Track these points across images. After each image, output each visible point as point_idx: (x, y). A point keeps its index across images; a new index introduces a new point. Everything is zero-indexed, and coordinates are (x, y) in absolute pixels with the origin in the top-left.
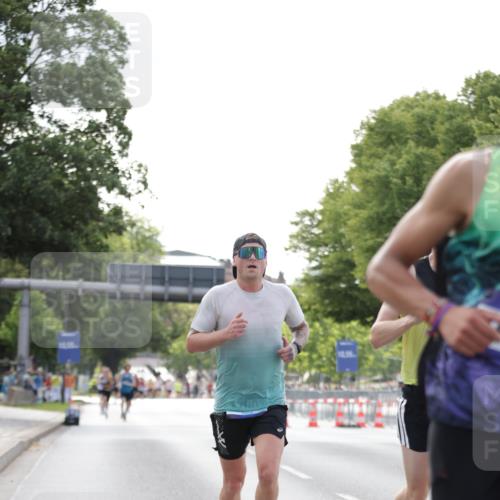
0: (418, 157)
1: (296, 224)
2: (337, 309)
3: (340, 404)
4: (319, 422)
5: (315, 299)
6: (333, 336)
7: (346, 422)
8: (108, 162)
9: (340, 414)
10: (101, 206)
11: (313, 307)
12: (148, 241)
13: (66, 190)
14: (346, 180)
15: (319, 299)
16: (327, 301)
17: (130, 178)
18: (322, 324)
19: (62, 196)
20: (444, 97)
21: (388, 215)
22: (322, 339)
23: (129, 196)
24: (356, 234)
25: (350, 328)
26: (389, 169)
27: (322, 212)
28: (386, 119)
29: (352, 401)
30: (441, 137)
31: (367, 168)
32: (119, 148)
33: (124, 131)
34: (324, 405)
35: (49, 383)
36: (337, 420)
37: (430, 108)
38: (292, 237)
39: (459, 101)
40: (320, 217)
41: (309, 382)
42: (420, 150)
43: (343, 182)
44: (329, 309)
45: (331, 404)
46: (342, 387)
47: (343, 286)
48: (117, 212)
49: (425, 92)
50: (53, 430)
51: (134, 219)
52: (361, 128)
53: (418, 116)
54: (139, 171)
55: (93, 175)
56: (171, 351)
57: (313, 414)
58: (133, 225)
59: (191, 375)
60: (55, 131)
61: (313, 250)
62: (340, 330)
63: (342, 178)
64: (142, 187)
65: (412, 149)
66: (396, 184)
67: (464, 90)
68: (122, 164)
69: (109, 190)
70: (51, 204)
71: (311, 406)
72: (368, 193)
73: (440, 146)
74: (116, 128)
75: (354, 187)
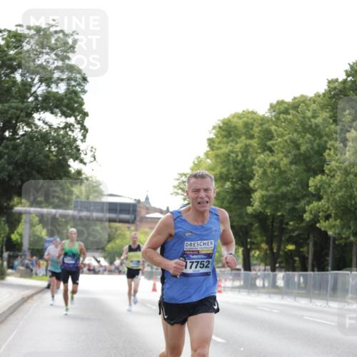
0: (246, 146)
1: (178, 179)
8: (74, 145)
10: (70, 169)
13: (51, 160)
14: (204, 157)
17: (86, 154)
19: (49, 162)
23: (85, 164)
30: (256, 134)
31: (218, 149)
32: (82, 138)
33: (85, 130)
35: (39, 266)
37: (251, 119)
38: (175, 187)
39: (266, 115)
42: (247, 141)
48: (79, 173)
49: (247, 110)
50: (41, 291)
51: (88, 175)
52: (213, 129)
55: (66, 153)
56: (106, 249)
58: (87, 179)
59: (117, 262)
60: (46, 128)
63: (202, 156)
64: (93, 159)
65: (243, 141)
67: (269, 109)
68: (82, 146)
69: (74, 161)
70: (43, 167)
73: (256, 140)
74: (79, 126)
75: (208, 160)
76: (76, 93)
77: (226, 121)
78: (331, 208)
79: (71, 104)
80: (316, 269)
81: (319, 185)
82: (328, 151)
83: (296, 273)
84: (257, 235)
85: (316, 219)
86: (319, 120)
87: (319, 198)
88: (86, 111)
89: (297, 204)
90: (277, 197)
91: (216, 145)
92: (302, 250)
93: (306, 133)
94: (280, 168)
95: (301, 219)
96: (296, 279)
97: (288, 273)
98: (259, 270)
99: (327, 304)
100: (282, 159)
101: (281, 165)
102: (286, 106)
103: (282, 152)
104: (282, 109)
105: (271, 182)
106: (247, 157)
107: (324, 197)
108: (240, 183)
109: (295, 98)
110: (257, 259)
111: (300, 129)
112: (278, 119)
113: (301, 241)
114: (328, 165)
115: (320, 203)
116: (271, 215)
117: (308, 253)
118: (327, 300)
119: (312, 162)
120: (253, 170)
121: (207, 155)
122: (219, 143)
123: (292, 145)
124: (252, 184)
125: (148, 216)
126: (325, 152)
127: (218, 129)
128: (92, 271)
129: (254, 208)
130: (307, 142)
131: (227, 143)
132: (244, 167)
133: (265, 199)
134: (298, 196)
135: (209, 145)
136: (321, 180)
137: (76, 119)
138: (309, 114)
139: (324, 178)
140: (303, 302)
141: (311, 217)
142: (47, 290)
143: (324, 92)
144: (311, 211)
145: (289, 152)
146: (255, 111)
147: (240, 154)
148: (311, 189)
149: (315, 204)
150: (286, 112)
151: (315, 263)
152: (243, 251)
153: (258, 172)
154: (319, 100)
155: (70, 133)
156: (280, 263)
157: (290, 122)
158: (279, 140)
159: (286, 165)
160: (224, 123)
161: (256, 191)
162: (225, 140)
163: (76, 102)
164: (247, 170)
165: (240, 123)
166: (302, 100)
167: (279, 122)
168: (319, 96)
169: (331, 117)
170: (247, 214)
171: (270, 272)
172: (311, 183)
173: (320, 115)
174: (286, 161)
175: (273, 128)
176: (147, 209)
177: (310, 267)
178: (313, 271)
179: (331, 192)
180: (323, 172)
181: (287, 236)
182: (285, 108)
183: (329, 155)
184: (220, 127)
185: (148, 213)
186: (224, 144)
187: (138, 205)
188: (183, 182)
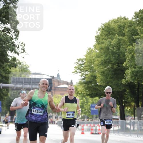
1: (77, 63)
2: (91, 93)
3: (92, 126)
4: (85, 132)
5: (83, 90)
6: (90, 102)
7: (94, 132)
8: (11, 42)
9: (92, 130)
11: (82, 92)
12: (25, 69)
14: (94, 48)
15: (85, 89)
16: (87, 90)
17: (18, 48)
18: (86, 98)
20: (128, 19)
21: (108, 60)
22: (86, 103)
24: (97, 67)
25: (95, 100)
26: (109, 44)
27: (86, 59)
28: (109, 26)
29: (96, 125)
34: (87, 127)
36: (91, 132)
37: (123, 23)
38: (75, 67)
39: (133, 20)
40: (85, 61)
41: (81, 118)
42: (120, 37)
43: (93, 49)
44: (88, 93)
45: (89, 126)
46: (93, 120)
47: (93, 85)
48: (14, 59)
49: (121, 17)
51: (20, 61)
52: (99, 30)
53: (119, 26)
54: (22, 45)
57: (83, 130)
58: (20, 63)
61: (82, 72)
62: (92, 100)
63: (93, 48)
64: (23, 51)
66: (111, 50)
67: (135, 17)
69: (11, 52)
71: (82, 127)
72: (101, 52)
75: (96, 50)
84: (129, 97)
91: (101, 41)
110: (129, 112)
120: (125, 56)
121: (95, 46)
122: (103, 39)
124: (124, 64)
127: (101, 30)
129: (126, 80)
135: (97, 40)
137: (11, 26)
152: (120, 107)
153: (128, 56)
160: (105, 27)
161: (128, 69)
162: (106, 37)
170: (122, 83)
176: (59, 82)
184: (103, 29)
185: (59, 85)
186: (105, 40)
187: (53, 80)
188: (81, 65)
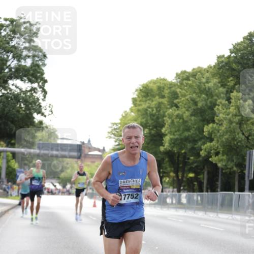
1: (111, 127)
8: (38, 103)
10: (35, 120)
13: (21, 114)
17: (46, 110)
19: (20, 116)
23: (45, 116)
27: (120, 124)
30: (166, 95)
32: (43, 98)
33: (45, 92)
35: (13, 189)
37: (163, 84)
38: (108, 132)
39: (173, 81)
40: (119, 126)
48: (41, 123)
49: (160, 78)
51: (47, 125)
52: (136, 91)
54: (50, 107)
55: (32, 108)
58: (47, 127)
59: (68, 186)
60: (18, 91)
61: (117, 138)
63: (128, 111)
64: (51, 113)
65: (157, 99)
67: (176, 77)
68: (43, 104)
69: (38, 114)
73: (166, 99)
74: (41, 89)
75: (133, 114)
76: (38, 66)
77: (145, 86)
78: (220, 147)
79: (35, 74)
80: (209, 191)
81: (211, 131)
82: (217, 107)
83: (195, 194)
84: (167, 167)
85: (209, 156)
86: (211, 85)
87: (211, 140)
88: (46, 79)
89: (195, 144)
90: (181, 139)
91: (138, 103)
92: (199, 177)
93: (201, 94)
94: (183, 119)
95: (198, 155)
96: (195, 198)
97: (189, 193)
98: (169, 192)
99: (217, 215)
100: (185, 113)
101: (184, 117)
102: (187, 74)
103: (185, 107)
104: (185, 76)
105: (177, 129)
106: (160, 111)
107: (215, 139)
108: (155, 129)
109: (194, 69)
110: (167, 183)
111: (197, 91)
112: (182, 84)
113: (199, 171)
114: (217, 116)
115: (212, 144)
116: (177, 152)
117: (203, 179)
118: (217, 213)
119: (206, 114)
120: (164, 121)
121: (131, 110)
122: (140, 101)
123: (192, 102)
124: (163, 130)
125: (90, 153)
126: (215, 107)
127: (139, 91)
128: (51, 192)
129: (165, 147)
130: (202, 100)
131: (146, 101)
132: (158, 118)
133: (173, 141)
134: (196, 139)
135: (133, 103)
136: (213, 128)
137: (38, 85)
138: (204, 80)
139: (215, 125)
140: (200, 214)
141: (206, 153)
142: (19, 206)
143: (214, 64)
144: (205, 149)
145: (190, 107)
146: (165, 78)
147: (155, 109)
148: (206, 134)
149: (208, 144)
150: (188, 79)
151: (208, 186)
153: (167, 121)
154: (211, 70)
155: (34, 94)
156: (184, 186)
157: (191, 86)
158: (183, 99)
159: (188, 116)
160: (143, 87)
161: (166, 135)
162: (144, 99)
163: (39, 72)
164: (160, 120)
165: (155, 87)
166: (199, 70)
167: (183, 86)
168: (211, 67)
169: (219, 83)
170: (160, 152)
171: (177, 193)
172: (205, 129)
173: (212, 81)
174: (187, 114)
175: (178, 90)
176: (89, 148)
177: (205, 189)
178: (207, 192)
179: (220, 136)
180: (213, 122)
181: (189, 167)
182: (187, 76)
183: (218, 109)
184: (141, 90)
185: (90, 151)
186: (143, 102)
187: (83, 146)
188: (115, 129)
